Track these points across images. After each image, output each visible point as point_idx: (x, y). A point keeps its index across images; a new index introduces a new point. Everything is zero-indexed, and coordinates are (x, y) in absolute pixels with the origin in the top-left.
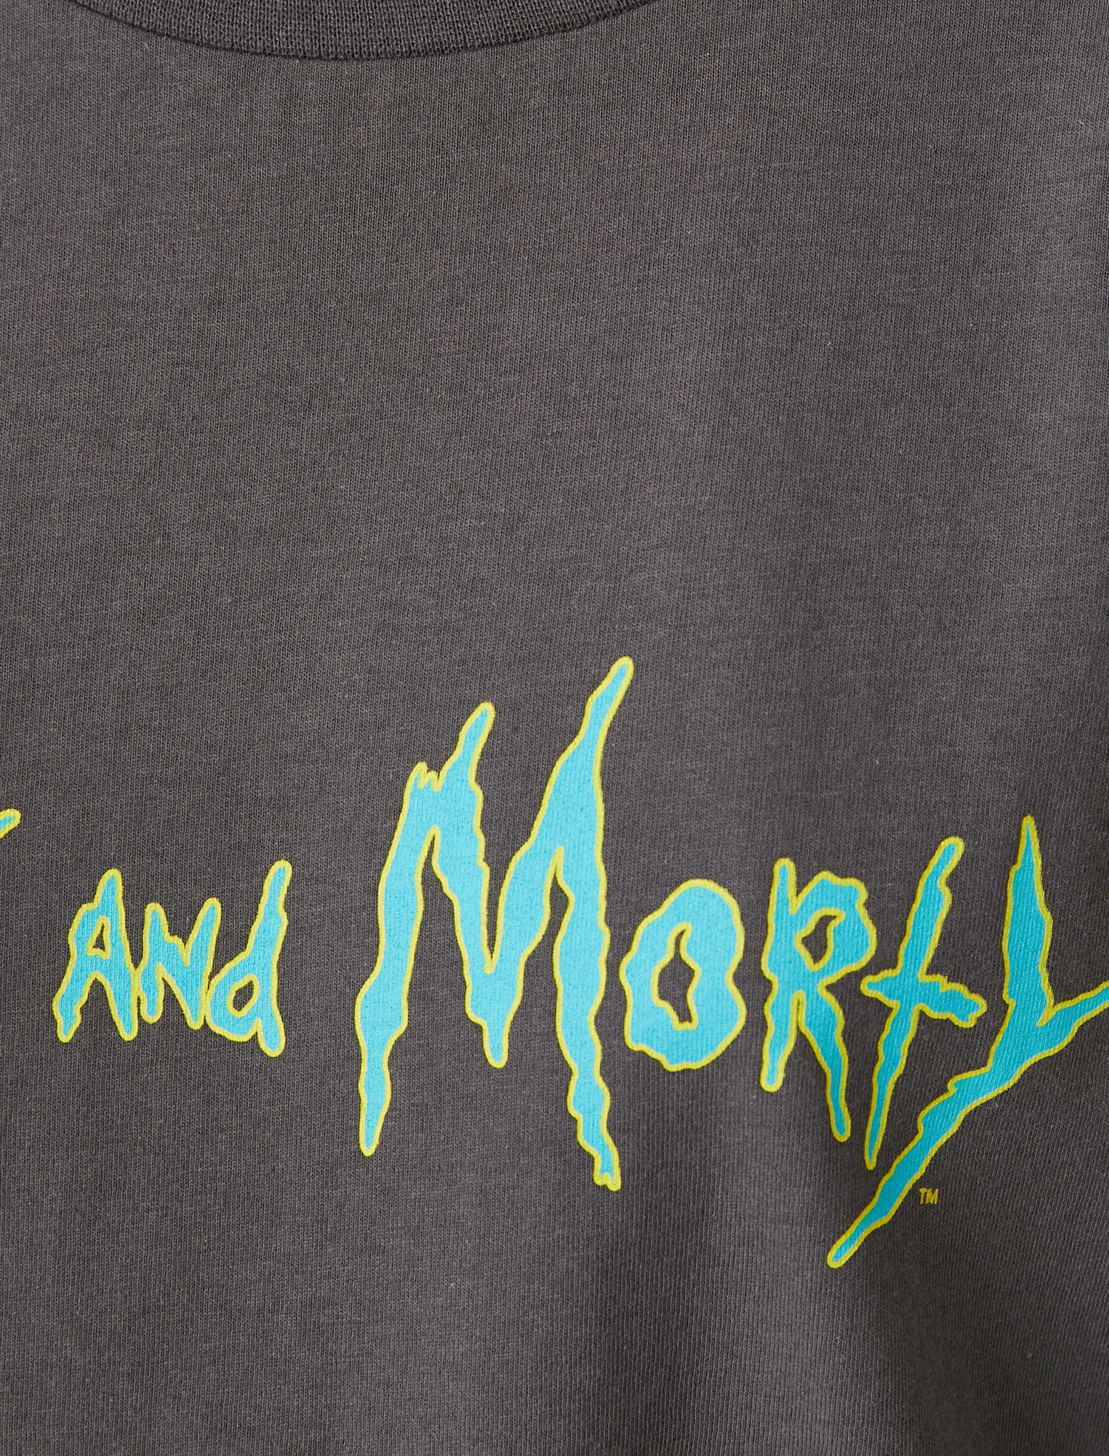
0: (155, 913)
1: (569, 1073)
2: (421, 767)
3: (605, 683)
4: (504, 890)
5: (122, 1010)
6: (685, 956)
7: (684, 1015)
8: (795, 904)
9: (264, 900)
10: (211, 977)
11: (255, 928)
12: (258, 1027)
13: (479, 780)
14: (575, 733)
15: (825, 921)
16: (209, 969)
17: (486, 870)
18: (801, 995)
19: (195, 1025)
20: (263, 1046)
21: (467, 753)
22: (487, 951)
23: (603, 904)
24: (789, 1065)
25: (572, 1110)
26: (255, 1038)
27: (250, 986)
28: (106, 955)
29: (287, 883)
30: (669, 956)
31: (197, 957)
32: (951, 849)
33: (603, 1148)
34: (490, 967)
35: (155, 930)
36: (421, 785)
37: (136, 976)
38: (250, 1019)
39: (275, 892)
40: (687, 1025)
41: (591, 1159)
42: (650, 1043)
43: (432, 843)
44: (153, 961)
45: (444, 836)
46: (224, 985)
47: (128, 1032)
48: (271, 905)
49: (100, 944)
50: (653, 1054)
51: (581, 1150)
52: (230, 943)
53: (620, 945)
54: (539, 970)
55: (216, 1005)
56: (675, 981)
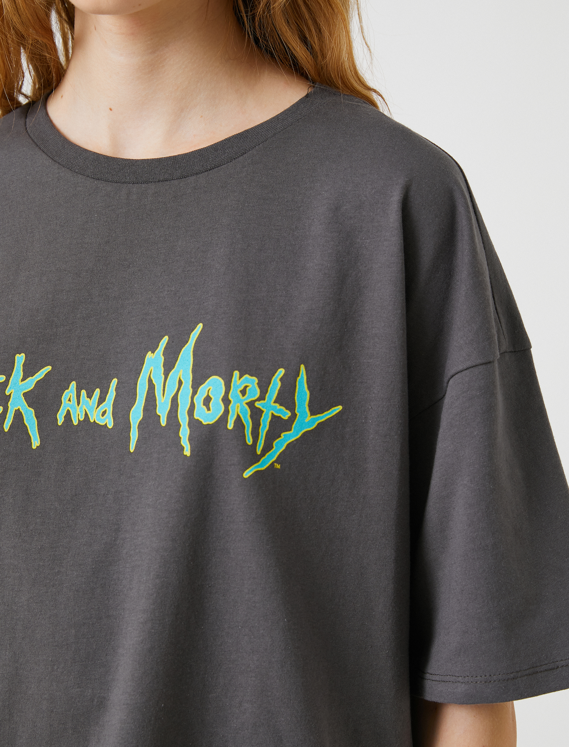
0: (83, 392)
1: (180, 426)
2: (150, 352)
3: (195, 330)
4: (167, 381)
5: (74, 417)
6: (210, 395)
7: (209, 409)
8: (239, 382)
9: (110, 389)
10: (96, 409)
11: (108, 396)
12: (107, 421)
13: (163, 355)
14: (187, 342)
15: (246, 387)
16: (96, 406)
17: (163, 376)
18: (239, 404)
19: (92, 421)
20: (108, 426)
21: (161, 348)
22: (162, 396)
23: (191, 383)
24: (235, 422)
25: (180, 435)
26: (106, 424)
27: (106, 410)
28: (71, 403)
29: (116, 384)
30: (206, 395)
31: (93, 403)
32: (281, 372)
33: (187, 444)
34: (163, 400)
35: (83, 397)
36: (149, 357)
37: (78, 408)
38: (105, 419)
39: (113, 386)
40: (209, 412)
41: (184, 448)
42: (200, 417)
43: (151, 371)
44: (83, 404)
45: (154, 369)
46: (99, 411)
47: (75, 423)
48: (112, 390)
49: (69, 400)
50: (200, 420)
51: (181, 445)
52: (102, 400)
53: (195, 393)
54: (175, 400)
55: (97, 416)
56: (207, 401)
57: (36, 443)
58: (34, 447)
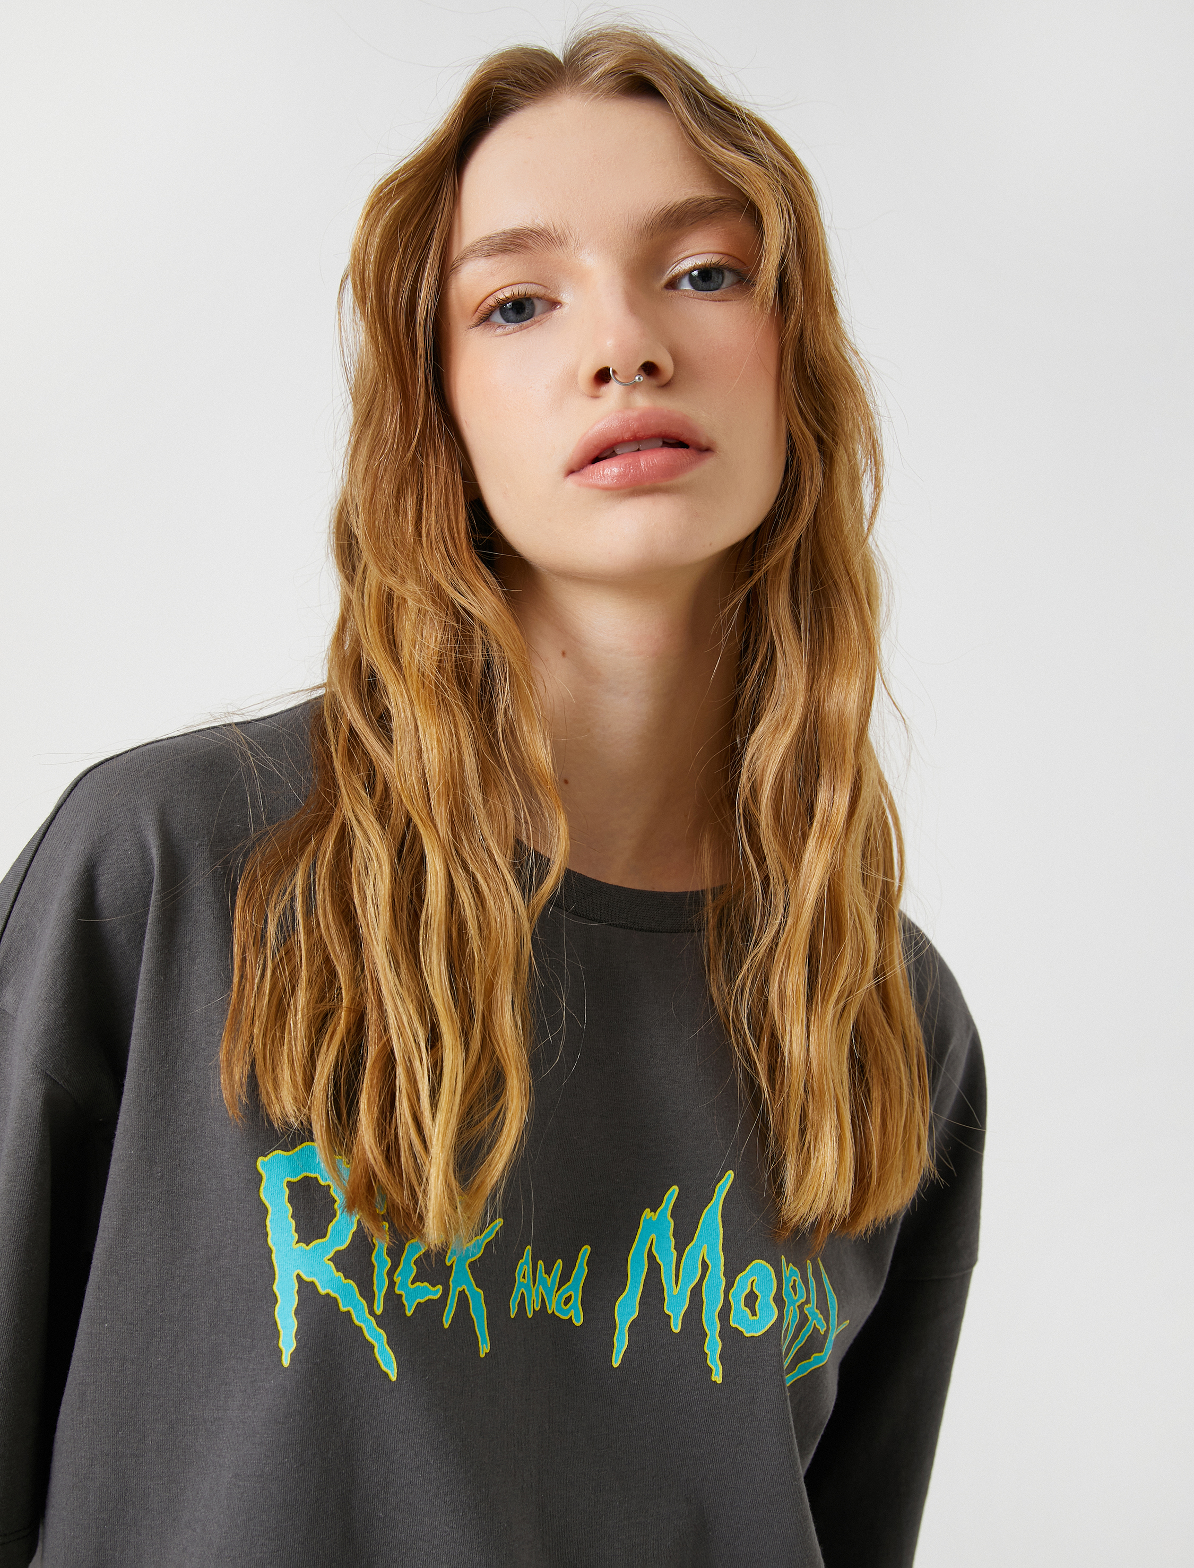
0: (541, 1264)
1: (706, 1335)
2: (648, 1210)
3: (723, 1180)
4: (683, 1261)
5: (529, 1305)
6: (754, 1290)
7: (754, 1313)
8: (788, 1273)
9: (579, 1261)
10: (556, 1292)
11: (575, 1272)
12: (572, 1313)
13: (673, 1215)
14: (711, 1201)
15: (795, 1282)
16: (557, 1288)
17: (675, 1252)
19: (550, 1312)
20: (574, 1321)
21: (667, 1206)
22: (675, 1285)
23: (722, 1268)
25: (706, 1350)
26: (571, 1318)
27: (571, 1296)
28: (525, 1282)
29: (588, 1255)
30: (748, 1290)
31: (553, 1283)
33: (717, 1366)
34: (675, 1292)
35: (541, 1270)
36: (648, 1217)
37: (534, 1291)
38: (569, 1310)
39: (583, 1258)
40: (755, 1317)
41: (712, 1370)
42: (739, 1324)
43: (652, 1241)
44: (539, 1284)
45: (657, 1238)
46: (560, 1296)
47: (530, 1314)
48: (582, 1263)
49: (524, 1277)
50: (741, 1329)
51: (708, 1366)
52: (565, 1278)
53: (729, 1285)
54: (696, 1292)
55: (558, 1303)
56: (751, 1300)
57: (484, 1348)
58: (482, 1355)
